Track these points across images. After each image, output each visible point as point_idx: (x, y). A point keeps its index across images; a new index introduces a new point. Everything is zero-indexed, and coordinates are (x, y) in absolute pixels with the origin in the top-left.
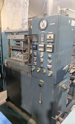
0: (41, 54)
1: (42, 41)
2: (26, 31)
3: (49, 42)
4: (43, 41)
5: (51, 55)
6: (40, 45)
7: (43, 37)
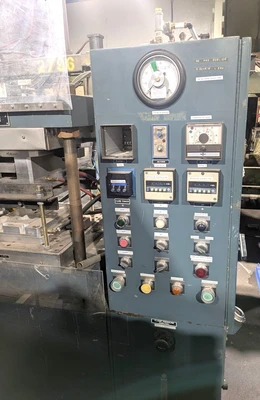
0: (156, 212)
1: (156, 154)
2: (61, 108)
3: (193, 162)
4: (164, 155)
5: (206, 215)
6: (150, 176)
7: (161, 136)
